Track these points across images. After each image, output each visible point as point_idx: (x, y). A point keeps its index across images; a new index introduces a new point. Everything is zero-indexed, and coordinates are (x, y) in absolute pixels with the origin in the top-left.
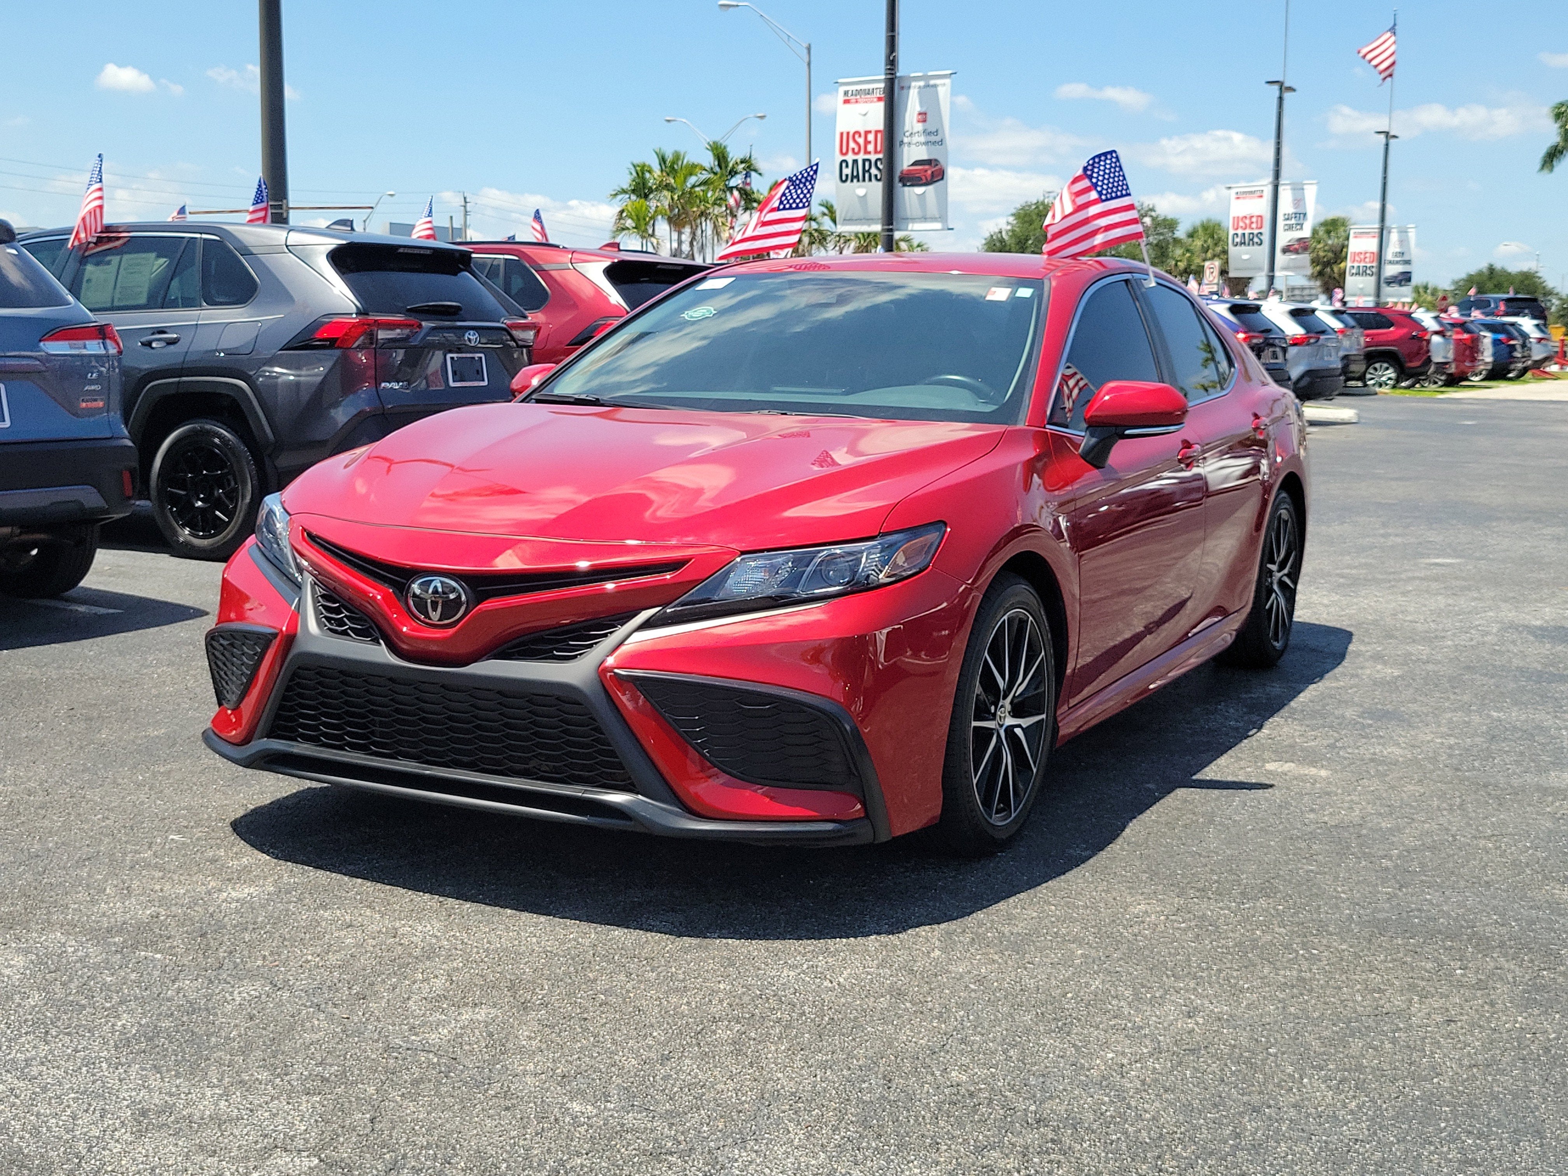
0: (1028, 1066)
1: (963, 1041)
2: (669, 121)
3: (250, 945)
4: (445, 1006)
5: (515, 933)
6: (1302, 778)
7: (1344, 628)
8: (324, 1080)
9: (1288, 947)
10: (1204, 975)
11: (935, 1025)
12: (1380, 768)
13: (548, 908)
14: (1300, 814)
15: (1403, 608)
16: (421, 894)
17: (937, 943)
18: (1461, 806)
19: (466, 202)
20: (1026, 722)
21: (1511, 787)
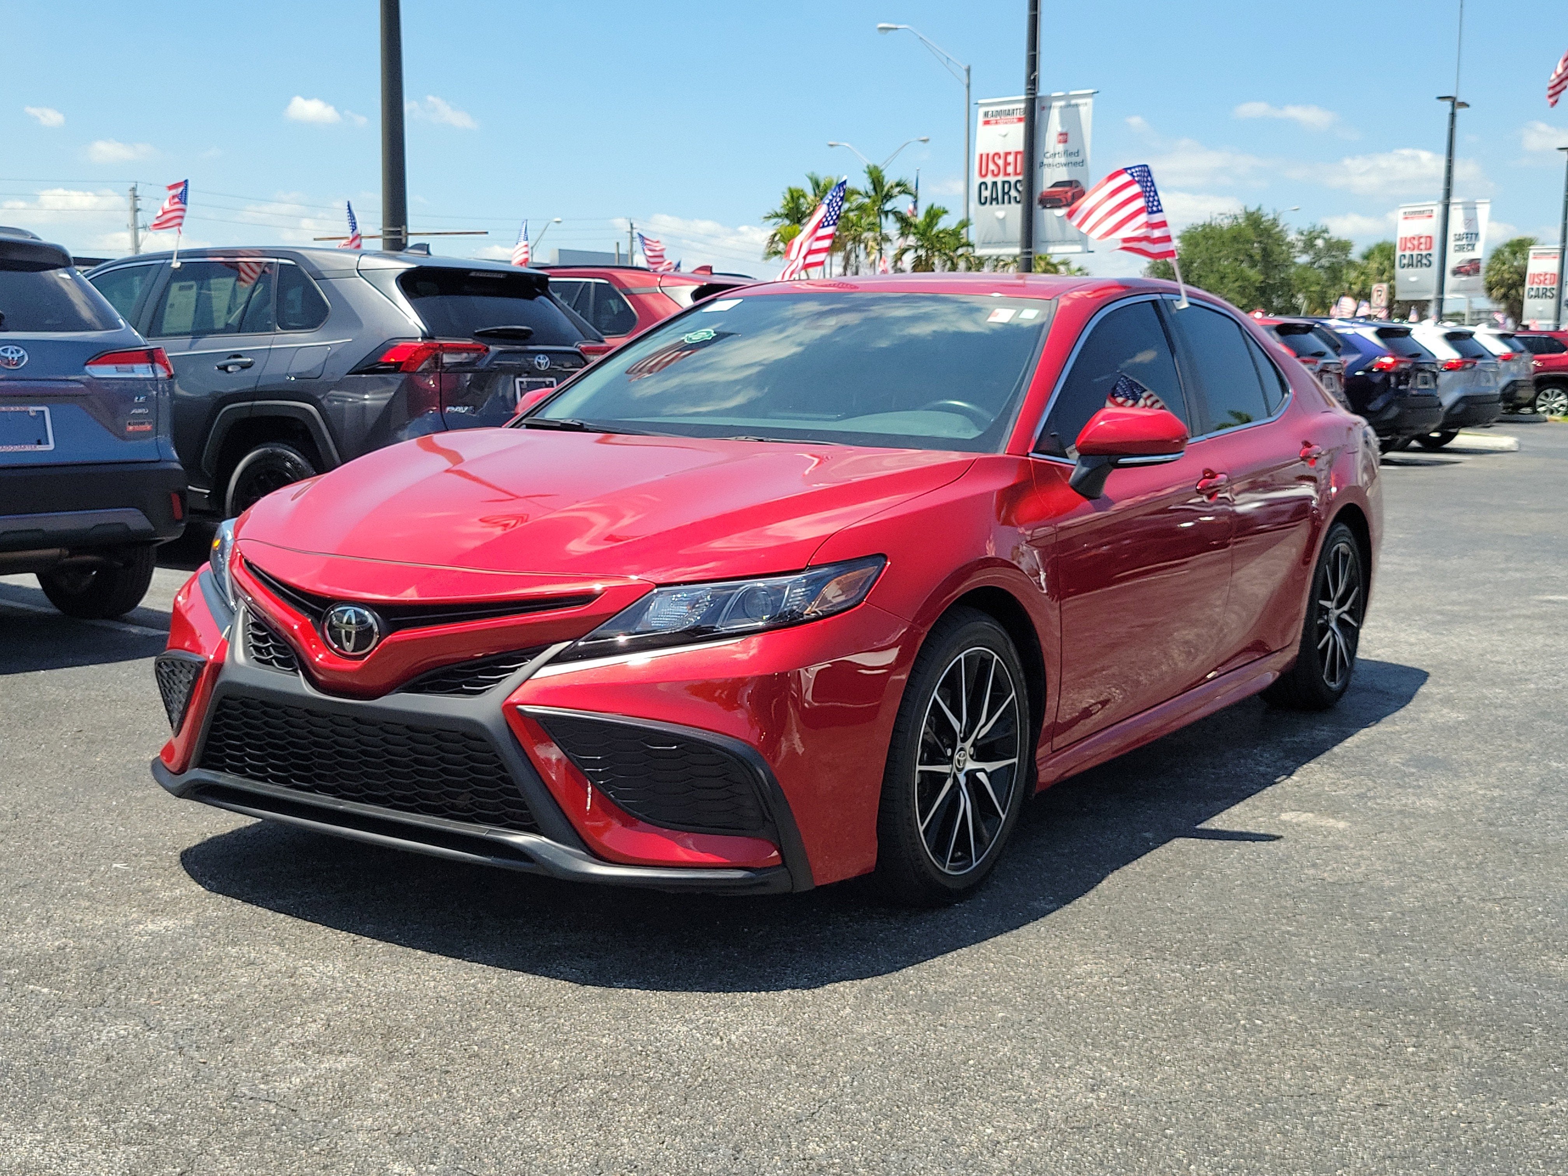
0: (895, 1140)
1: (836, 1110)
2: (832, 145)
3: (142, 982)
4: (310, 1053)
5: (415, 976)
6: (1315, 830)
7: (1421, 668)
8: (151, 1128)
9: (1230, 1016)
10: (1126, 1044)
11: (813, 1090)
12: (1406, 821)
13: (460, 950)
14: (1299, 869)
15: (1494, 648)
16: (339, 931)
17: (852, 1000)
18: (1481, 865)
19: (632, 228)
20: (991, 767)
21: (1545, 845)
